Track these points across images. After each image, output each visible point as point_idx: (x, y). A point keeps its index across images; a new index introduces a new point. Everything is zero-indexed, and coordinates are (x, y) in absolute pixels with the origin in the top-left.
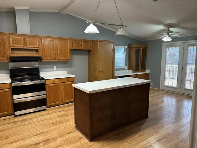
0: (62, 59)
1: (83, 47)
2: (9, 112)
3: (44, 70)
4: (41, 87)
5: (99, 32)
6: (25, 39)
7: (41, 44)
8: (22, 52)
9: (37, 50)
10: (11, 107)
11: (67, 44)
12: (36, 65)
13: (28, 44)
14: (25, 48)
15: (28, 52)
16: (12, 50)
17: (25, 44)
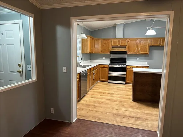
0: (141, 53)
1: (161, 43)
2: (106, 80)
3: (130, 60)
4: (124, 70)
5: (156, 34)
6: (119, 41)
7: (128, 43)
8: (117, 49)
9: (125, 47)
10: (107, 78)
11: (147, 42)
12: (125, 56)
13: (120, 44)
14: (119, 46)
15: (120, 49)
16: (113, 47)
17: (119, 44)
